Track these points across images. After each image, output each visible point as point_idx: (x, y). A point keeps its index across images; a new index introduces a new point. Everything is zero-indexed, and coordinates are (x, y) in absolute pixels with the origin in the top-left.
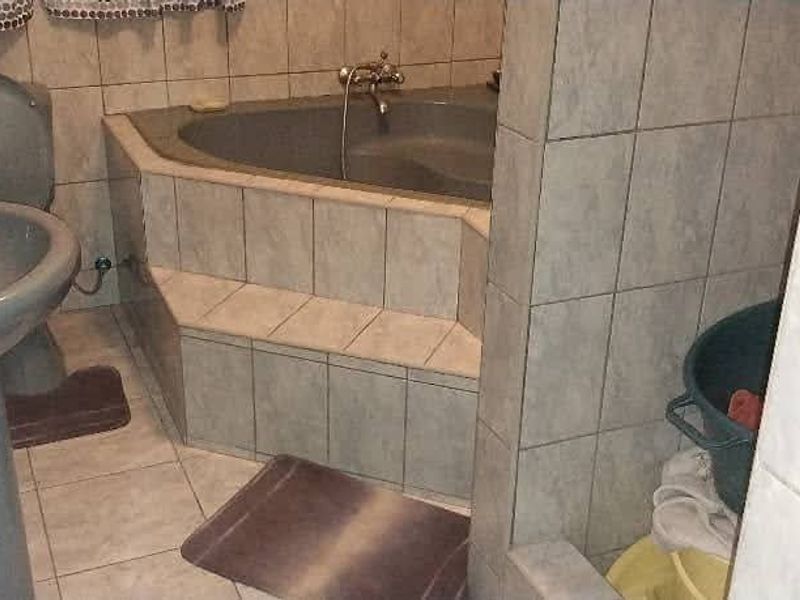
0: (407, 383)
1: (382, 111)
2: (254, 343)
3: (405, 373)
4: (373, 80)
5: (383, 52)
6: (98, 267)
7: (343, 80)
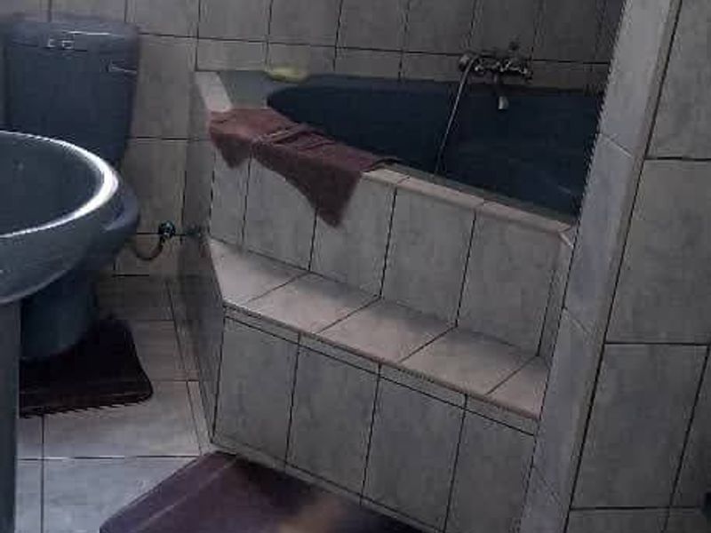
0: (464, 413)
1: (501, 107)
2: (303, 338)
3: (463, 402)
4: (496, 71)
5: (512, 43)
6: (161, 232)
7: (462, 67)
